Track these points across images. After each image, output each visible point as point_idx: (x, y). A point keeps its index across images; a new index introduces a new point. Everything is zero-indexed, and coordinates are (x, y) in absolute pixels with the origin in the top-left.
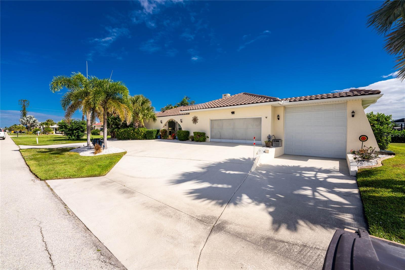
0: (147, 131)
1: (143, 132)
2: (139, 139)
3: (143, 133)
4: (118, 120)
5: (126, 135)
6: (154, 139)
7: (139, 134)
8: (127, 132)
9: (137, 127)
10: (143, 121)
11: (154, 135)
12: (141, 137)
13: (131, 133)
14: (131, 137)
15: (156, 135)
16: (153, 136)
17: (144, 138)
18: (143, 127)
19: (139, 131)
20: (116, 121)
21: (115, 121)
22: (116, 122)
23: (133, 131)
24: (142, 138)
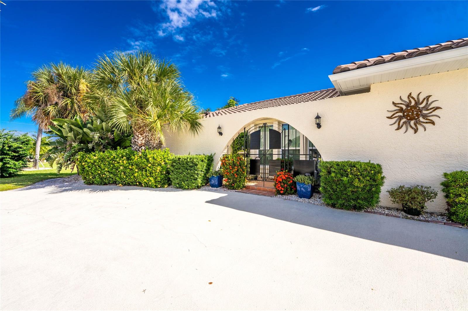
0: (174, 161)
1: (160, 165)
2: (148, 186)
3: (159, 168)
4: (90, 129)
5: (107, 171)
6: (198, 188)
7: (146, 171)
8: (109, 164)
9: (143, 148)
10: (159, 125)
11: (198, 174)
12: (151, 179)
13: (121, 168)
14: (120, 178)
15: (205, 174)
16: (196, 179)
17: (164, 184)
18: (160, 145)
19: (148, 160)
20: (85, 130)
21: (81, 131)
22: (84, 133)
23: (128, 159)
24: (156, 182)
